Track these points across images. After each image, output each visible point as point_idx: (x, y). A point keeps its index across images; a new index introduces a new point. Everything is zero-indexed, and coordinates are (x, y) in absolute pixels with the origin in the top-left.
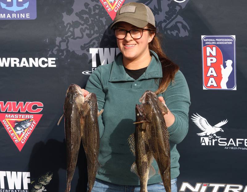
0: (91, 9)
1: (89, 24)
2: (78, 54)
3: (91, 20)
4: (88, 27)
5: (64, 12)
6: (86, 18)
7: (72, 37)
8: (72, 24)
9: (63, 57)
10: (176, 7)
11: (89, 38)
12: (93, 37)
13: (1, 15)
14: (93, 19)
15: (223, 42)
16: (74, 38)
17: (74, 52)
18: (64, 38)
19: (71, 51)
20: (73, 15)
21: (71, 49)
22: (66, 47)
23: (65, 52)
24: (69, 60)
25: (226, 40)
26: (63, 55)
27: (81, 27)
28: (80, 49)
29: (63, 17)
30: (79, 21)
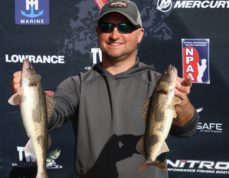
0: (93, 16)
1: (91, 28)
2: (82, 53)
3: (93, 25)
4: (90, 31)
5: (71, 19)
6: (89, 24)
7: (77, 39)
8: (77, 28)
9: (70, 55)
10: (161, 16)
11: (91, 40)
12: (94, 39)
13: (21, 20)
14: (94, 25)
15: (199, 44)
16: (79, 40)
17: (78, 51)
18: (71, 40)
19: (77, 50)
20: (79, 21)
21: (76, 49)
22: (72, 47)
23: (71, 51)
24: (75, 58)
25: (201, 43)
26: (70, 53)
27: (85, 31)
28: (84, 48)
29: (70, 22)
30: (83, 26)
